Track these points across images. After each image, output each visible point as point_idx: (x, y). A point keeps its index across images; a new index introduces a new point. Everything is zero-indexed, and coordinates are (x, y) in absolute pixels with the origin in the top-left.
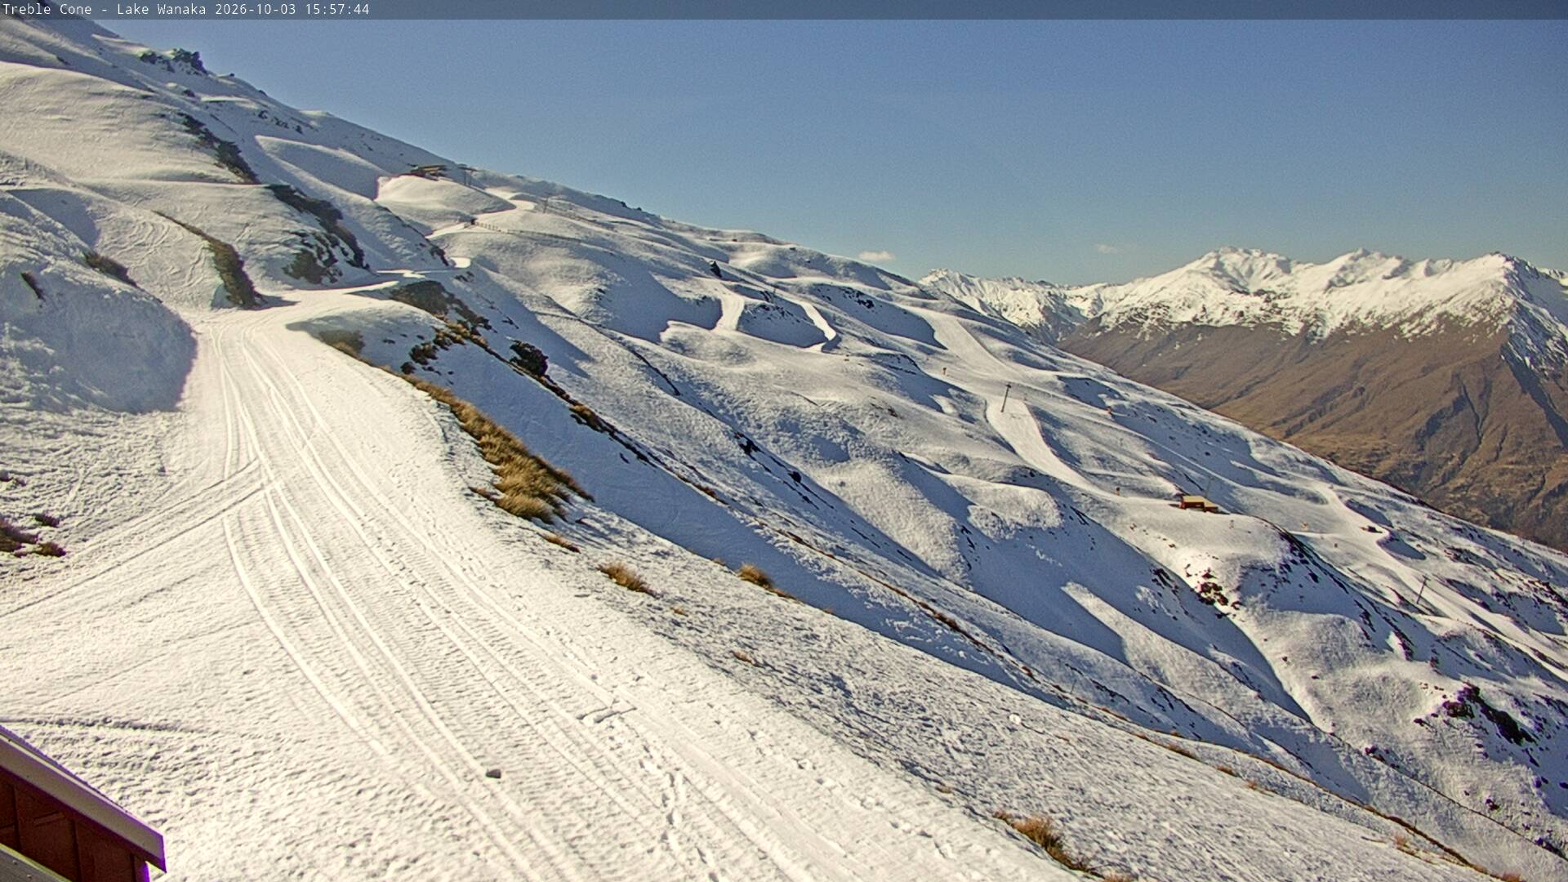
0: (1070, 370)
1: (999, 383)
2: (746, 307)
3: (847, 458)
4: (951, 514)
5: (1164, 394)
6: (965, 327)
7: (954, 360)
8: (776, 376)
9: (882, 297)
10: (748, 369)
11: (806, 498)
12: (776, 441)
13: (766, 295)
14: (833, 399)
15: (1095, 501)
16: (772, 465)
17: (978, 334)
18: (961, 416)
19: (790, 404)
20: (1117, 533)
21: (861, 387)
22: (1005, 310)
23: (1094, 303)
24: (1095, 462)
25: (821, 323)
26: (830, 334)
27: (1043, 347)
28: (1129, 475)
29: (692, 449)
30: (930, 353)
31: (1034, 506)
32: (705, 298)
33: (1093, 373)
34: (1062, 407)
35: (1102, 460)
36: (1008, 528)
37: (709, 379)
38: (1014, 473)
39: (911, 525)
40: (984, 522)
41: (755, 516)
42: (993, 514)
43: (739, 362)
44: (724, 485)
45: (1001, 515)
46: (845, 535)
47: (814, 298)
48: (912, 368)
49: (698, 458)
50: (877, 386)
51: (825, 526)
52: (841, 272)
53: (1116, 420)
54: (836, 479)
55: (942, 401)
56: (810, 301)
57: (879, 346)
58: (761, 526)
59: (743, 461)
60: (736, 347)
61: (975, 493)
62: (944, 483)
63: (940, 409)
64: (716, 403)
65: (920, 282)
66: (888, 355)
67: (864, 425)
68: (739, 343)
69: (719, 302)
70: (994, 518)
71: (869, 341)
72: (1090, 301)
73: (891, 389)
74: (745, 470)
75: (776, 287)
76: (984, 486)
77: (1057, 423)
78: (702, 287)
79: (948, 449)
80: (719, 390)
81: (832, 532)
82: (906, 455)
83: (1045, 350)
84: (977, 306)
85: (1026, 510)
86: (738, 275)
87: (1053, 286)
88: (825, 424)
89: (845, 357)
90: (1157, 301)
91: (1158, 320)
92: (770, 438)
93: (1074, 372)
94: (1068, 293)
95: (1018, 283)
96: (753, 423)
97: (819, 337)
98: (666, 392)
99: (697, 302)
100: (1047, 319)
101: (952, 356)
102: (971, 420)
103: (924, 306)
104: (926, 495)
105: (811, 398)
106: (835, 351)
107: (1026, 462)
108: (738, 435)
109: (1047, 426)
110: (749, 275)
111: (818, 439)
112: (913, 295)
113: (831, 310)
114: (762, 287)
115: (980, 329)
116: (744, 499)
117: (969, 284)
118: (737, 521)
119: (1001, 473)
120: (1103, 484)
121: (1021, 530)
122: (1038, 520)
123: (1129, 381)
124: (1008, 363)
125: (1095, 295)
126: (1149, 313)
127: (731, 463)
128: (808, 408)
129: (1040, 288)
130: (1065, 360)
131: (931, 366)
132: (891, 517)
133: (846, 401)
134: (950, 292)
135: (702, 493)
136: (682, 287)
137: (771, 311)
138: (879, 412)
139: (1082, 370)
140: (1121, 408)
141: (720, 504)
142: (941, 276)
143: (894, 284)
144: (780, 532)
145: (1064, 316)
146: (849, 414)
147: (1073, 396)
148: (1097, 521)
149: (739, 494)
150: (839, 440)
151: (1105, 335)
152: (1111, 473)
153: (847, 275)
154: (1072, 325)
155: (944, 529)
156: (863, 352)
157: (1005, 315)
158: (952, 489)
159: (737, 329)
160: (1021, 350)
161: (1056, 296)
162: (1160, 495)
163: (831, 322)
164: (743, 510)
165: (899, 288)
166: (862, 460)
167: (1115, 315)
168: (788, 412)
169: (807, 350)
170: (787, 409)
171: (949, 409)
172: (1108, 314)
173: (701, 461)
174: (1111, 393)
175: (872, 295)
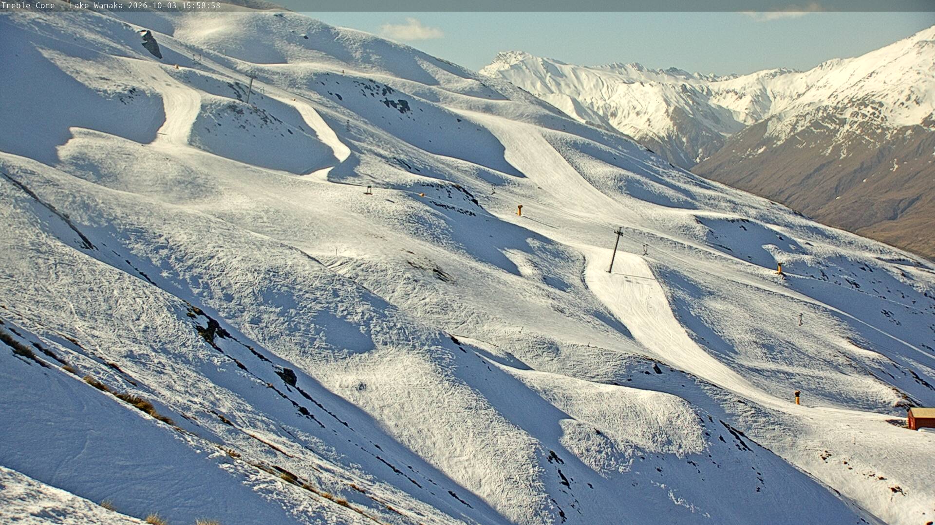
0: (715, 207)
1: (604, 229)
2: (203, 107)
3: (368, 347)
4: (531, 432)
5: (872, 242)
6: (552, 141)
7: (536, 193)
8: (255, 219)
9: (423, 95)
10: (209, 207)
11: (304, 411)
12: (255, 321)
13: (236, 89)
14: (347, 254)
15: (759, 411)
16: (248, 359)
17: (571, 153)
18: (545, 279)
19: (280, 262)
20: (800, 465)
21: (392, 236)
22: (614, 115)
23: (755, 101)
24: (759, 351)
25: (327, 136)
26: (342, 152)
27: (674, 173)
28: (817, 373)
29: (114, 338)
30: (498, 182)
31: (662, 420)
32: (133, 91)
33: (753, 212)
34: (705, 265)
35: (770, 349)
36: (622, 455)
37: (143, 221)
38: (629, 368)
39: (470, 449)
40: (583, 444)
41: (220, 443)
42: (598, 433)
43: (193, 196)
44: (167, 393)
45: (610, 433)
46: (366, 469)
47: (315, 96)
48: (470, 206)
49: (124, 350)
50: (416, 234)
51: (333, 453)
52: (358, 55)
53: (791, 284)
54: (351, 379)
55: (517, 257)
56: (310, 100)
57: (418, 171)
58: (231, 457)
59: (200, 354)
60: (188, 171)
61: (568, 398)
62: (520, 383)
63: (514, 270)
64: (156, 261)
65: (482, 72)
66: (432, 185)
67: (396, 294)
68: (194, 165)
69: (158, 100)
70: (599, 439)
71: (403, 164)
72: (747, 100)
73: (436, 239)
74: (206, 369)
75: (253, 76)
76: (581, 387)
77: (697, 291)
78: (128, 72)
79: (526, 330)
80: (162, 240)
81: (345, 464)
82: (461, 340)
83: (676, 178)
84: (569, 109)
85: (649, 424)
86: (189, 55)
87: (689, 76)
88: (335, 294)
89: (365, 189)
90: (861, 95)
91: (861, 125)
92: (247, 316)
93: (723, 210)
94: (714, 87)
95: (634, 73)
96: (218, 293)
97: (326, 157)
98: (66, 243)
99: (120, 97)
100: (680, 128)
101: (530, 187)
102: (562, 286)
103: (488, 109)
104: (491, 403)
105: (313, 254)
106: (350, 179)
107: (648, 351)
108: (194, 313)
109: (680, 294)
110: (207, 56)
111: (324, 317)
112: (470, 92)
113: (342, 115)
114: (229, 77)
115: (575, 146)
116: (202, 414)
117: (558, 74)
118: (190, 450)
119: (607, 368)
120: (773, 385)
121: (641, 456)
122: (669, 442)
123: (812, 223)
124: (619, 197)
125: (757, 88)
126: (847, 115)
127: (179, 357)
128: (306, 269)
129: (668, 80)
130: (708, 192)
131: (498, 203)
132: (439, 438)
133: (367, 257)
134: (528, 88)
135: (130, 406)
136: (91, 71)
137: (246, 115)
138: (418, 274)
139: (735, 206)
140: (799, 266)
141: (161, 424)
142: (513, 62)
143: (441, 75)
144: (261, 466)
145: (708, 123)
146: (371, 278)
147: (720, 247)
148: (764, 444)
149: (194, 407)
150: (357, 318)
151: (774, 152)
152: (785, 368)
153: (366, 60)
154: (719, 137)
155: (521, 456)
156: (392, 180)
157: (613, 122)
158: (532, 392)
159: (191, 143)
160: (638, 177)
161: (694, 92)
162: (870, 405)
163: (343, 133)
164: (201, 433)
165: (449, 81)
166: (392, 350)
167: (790, 119)
168: (276, 273)
169: (305, 178)
170: (273, 271)
171: (527, 270)
172: (779, 118)
173: (130, 356)
174: (784, 243)
175: (407, 91)
